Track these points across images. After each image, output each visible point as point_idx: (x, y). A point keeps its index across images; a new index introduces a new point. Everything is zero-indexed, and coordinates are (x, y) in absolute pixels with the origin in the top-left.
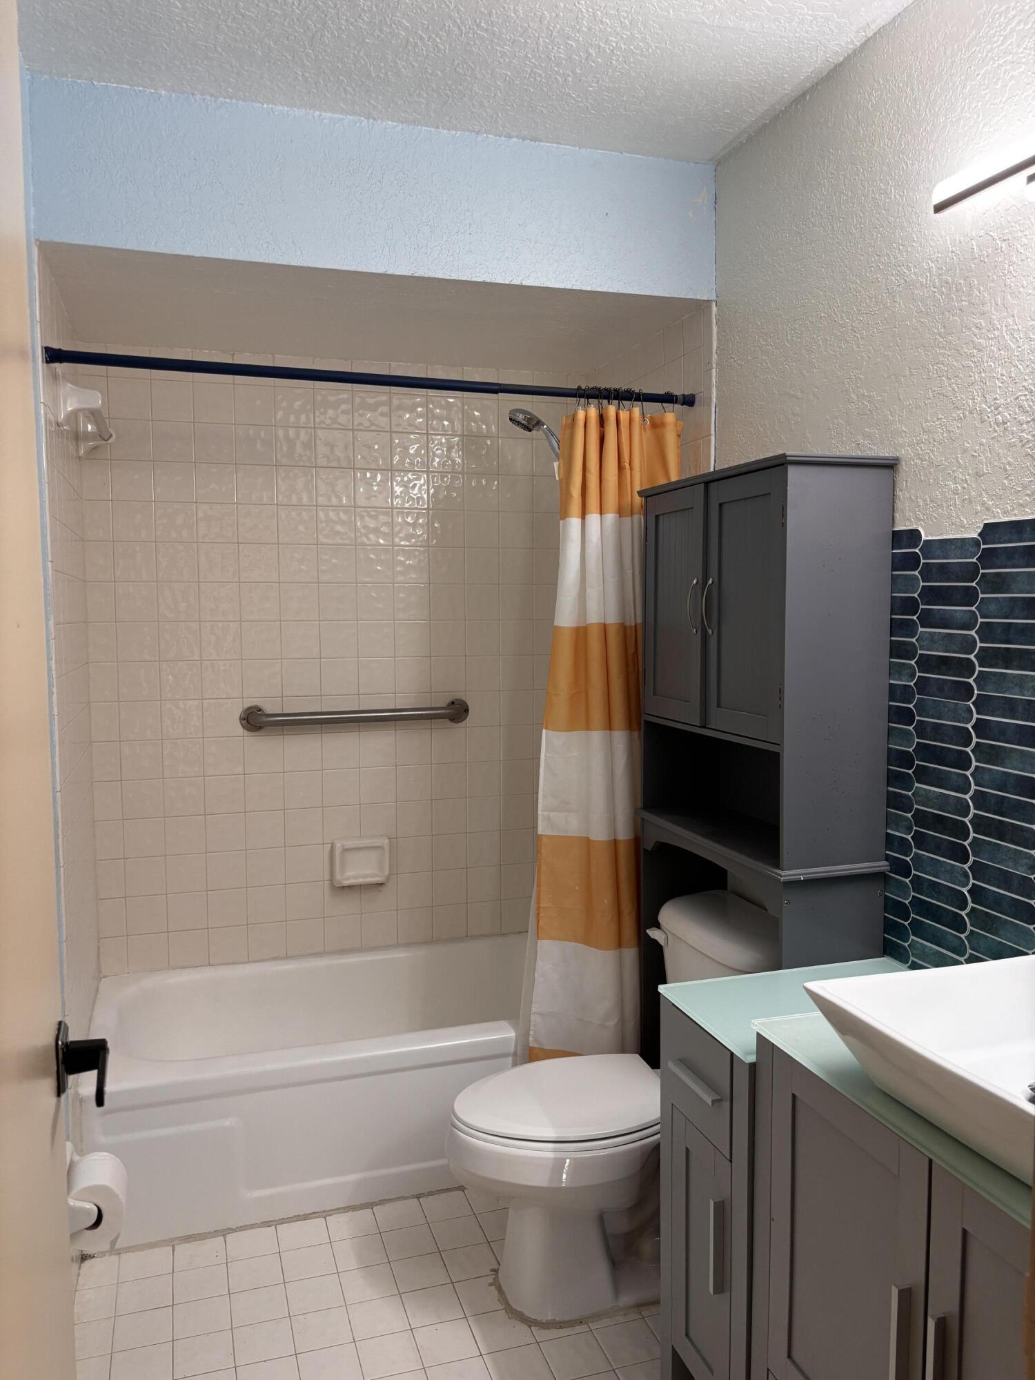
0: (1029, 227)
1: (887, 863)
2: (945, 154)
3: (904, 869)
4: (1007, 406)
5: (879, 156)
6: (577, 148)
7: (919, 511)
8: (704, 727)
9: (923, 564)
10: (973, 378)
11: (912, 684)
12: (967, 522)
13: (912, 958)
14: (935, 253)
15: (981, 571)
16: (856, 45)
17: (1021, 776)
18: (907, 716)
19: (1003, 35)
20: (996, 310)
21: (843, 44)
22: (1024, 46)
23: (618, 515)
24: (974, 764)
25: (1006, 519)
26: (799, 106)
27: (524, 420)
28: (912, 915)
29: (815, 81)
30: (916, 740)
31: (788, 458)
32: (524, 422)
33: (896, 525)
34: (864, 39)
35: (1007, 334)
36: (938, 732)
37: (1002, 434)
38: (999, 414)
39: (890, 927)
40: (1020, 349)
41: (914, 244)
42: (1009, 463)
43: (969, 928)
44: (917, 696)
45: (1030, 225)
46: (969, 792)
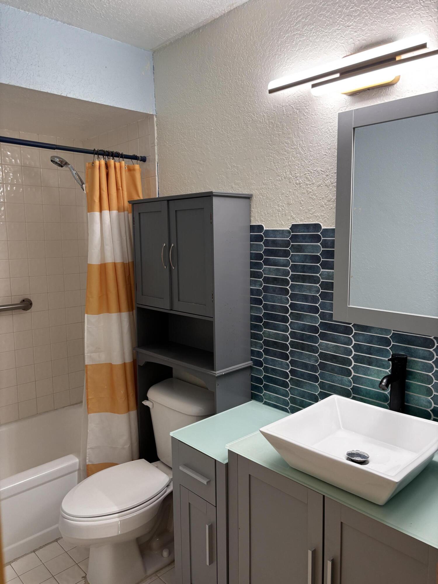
0: (309, 105)
1: (252, 362)
2: (270, 68)
3: (260, 364)
4: (301, 177)
5: (237, 64)
6: (91, 32)
7: (262, 217)
8: (172, 310)
9: (265, 239)
10: (285, 164)
11: (261, 288)
12: (284, 223)
13: (264, 400)
14: (266, 110)
15: (291, 244)
16: (226, 12)
17: (310, 325)
18: (259, 302)
19: (295, 22)
20: (295, 137)
21: (221, 10)
22: (305, 29)
23: (118, 211)
24: (290, 320)
25: (301, 223)
26: (196, 34)
27: (59, 161)
28: (264, 382)
29: (205, 24)
30: (264, 311)
31: (214, 194)
32: (59, 163)
33: (251, 223)
34: (230, 10)
35: (300, 148)
36: (273, 308)
37: (299, 188)
38: (297, 180)
39: (254, 388)
40: (306, 155)
41: (256, 104)
42: (302, 201)
43: (290, 386)
44: (263, 293)
45: (309, 104)
46: (288, 331)
